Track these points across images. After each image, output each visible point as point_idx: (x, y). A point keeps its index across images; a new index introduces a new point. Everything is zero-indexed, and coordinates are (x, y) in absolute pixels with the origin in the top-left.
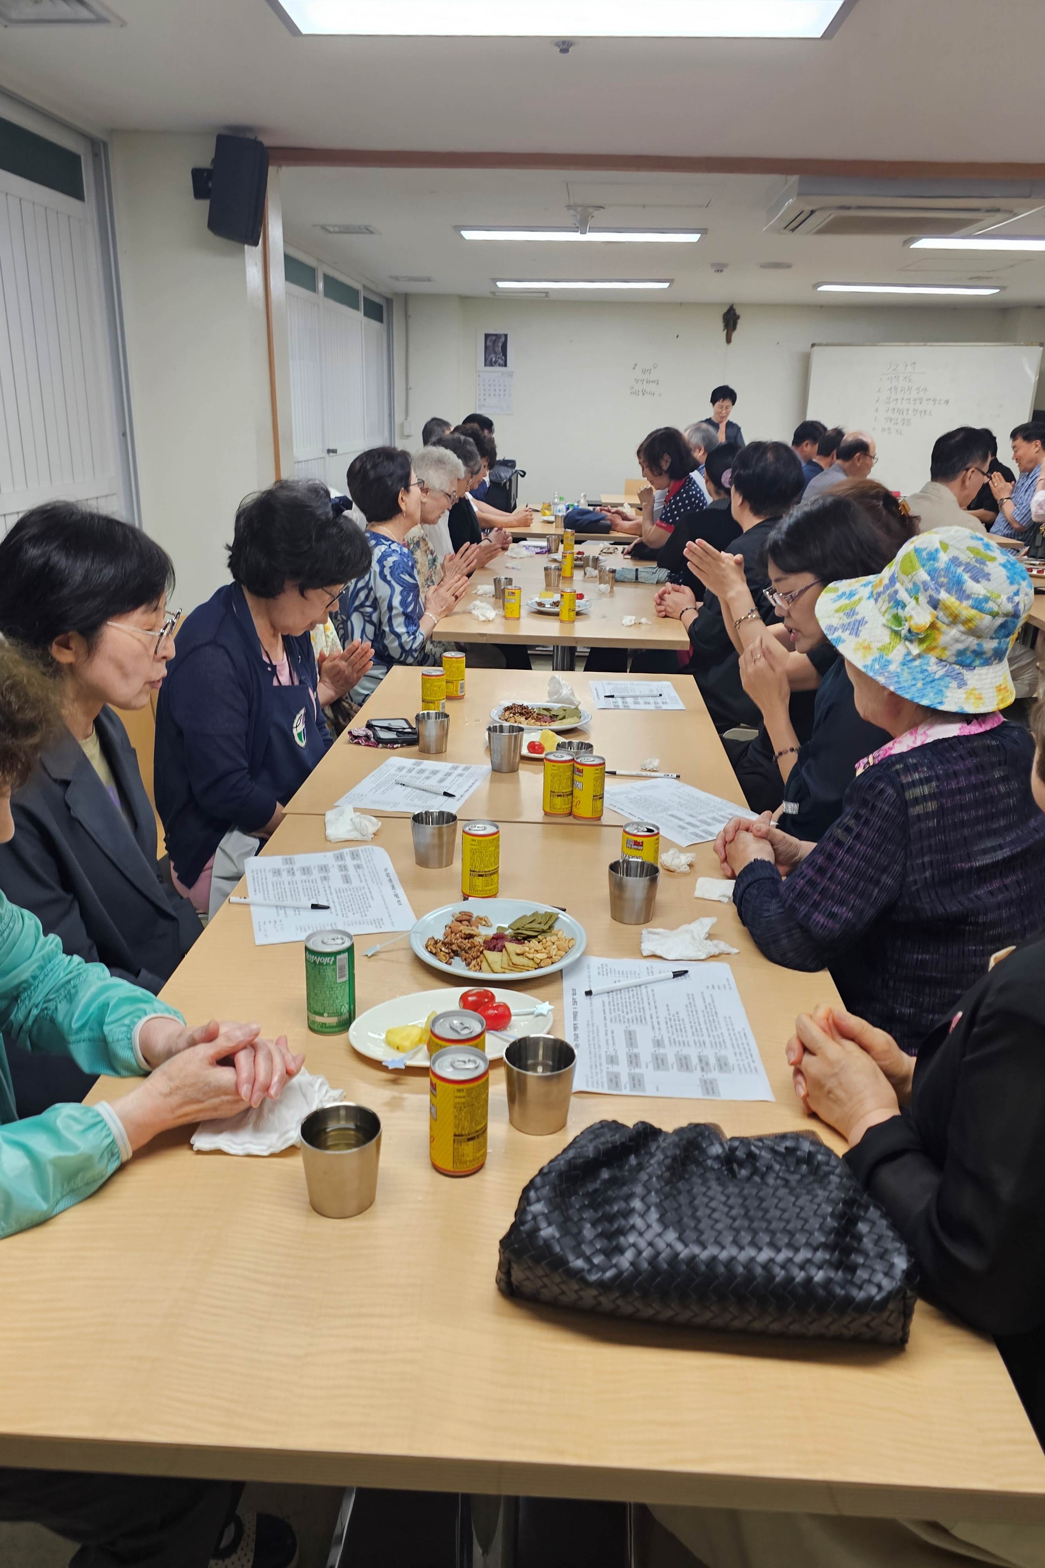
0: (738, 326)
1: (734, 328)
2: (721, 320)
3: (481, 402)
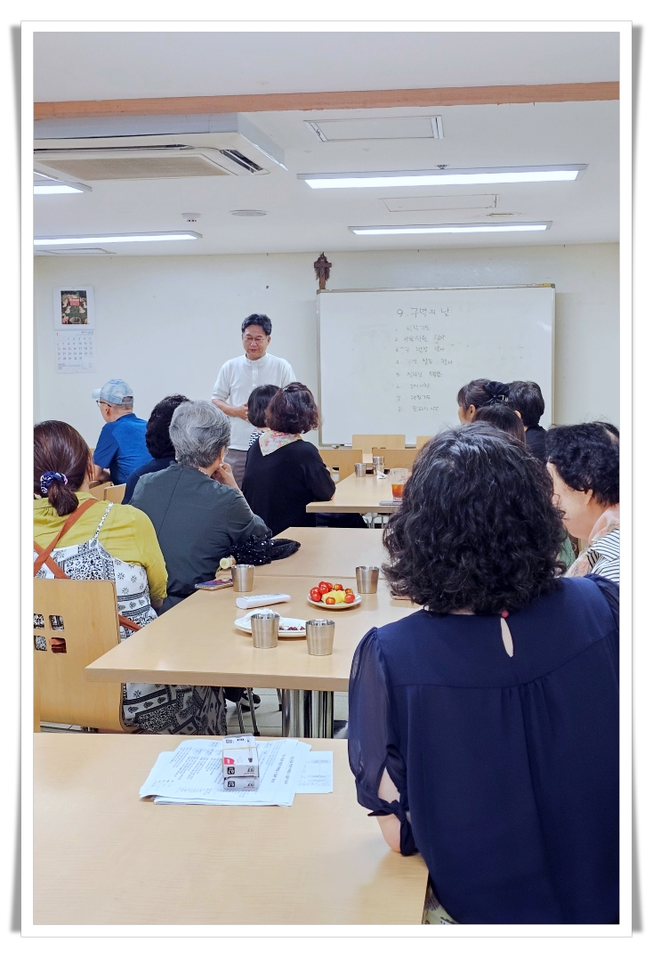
0: (331, 274)
1: (327, 276)
2: (313, 269)
3: (62, 361)
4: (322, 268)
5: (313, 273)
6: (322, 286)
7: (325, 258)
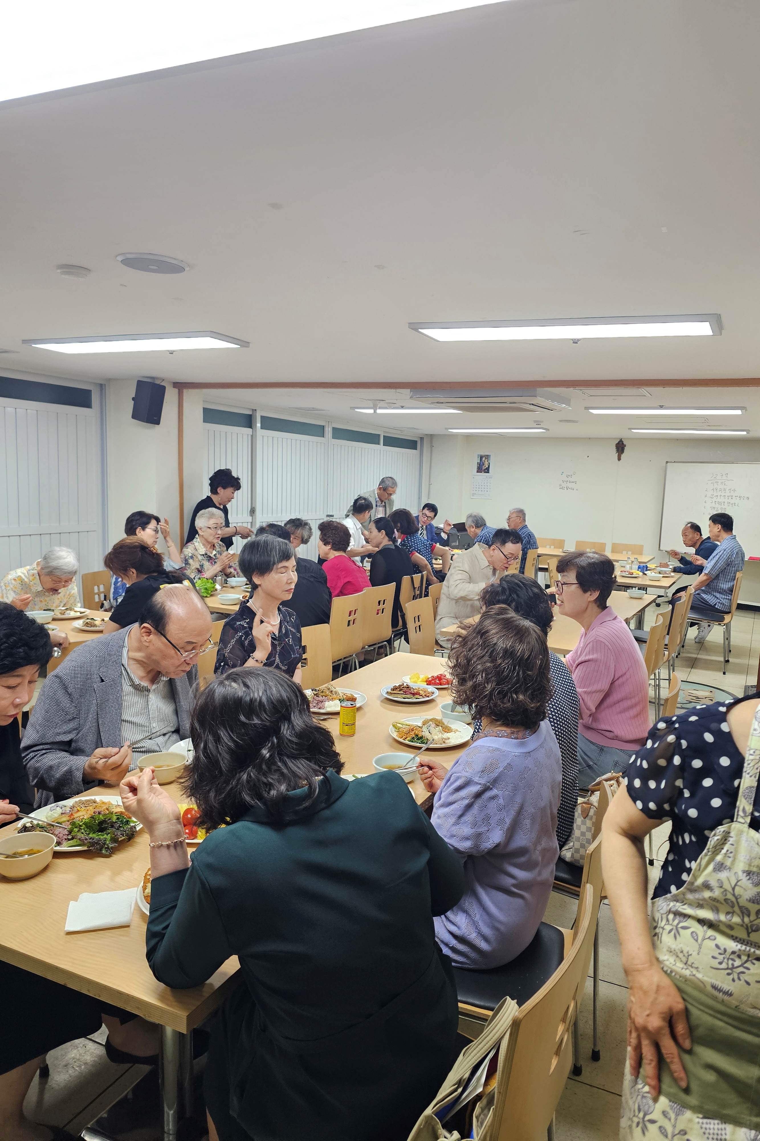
1: (623, 452)
3: (475, 492)
4: (620, 447)
5: (614, 449)
6: (619, 459)
7: (623, 442)
